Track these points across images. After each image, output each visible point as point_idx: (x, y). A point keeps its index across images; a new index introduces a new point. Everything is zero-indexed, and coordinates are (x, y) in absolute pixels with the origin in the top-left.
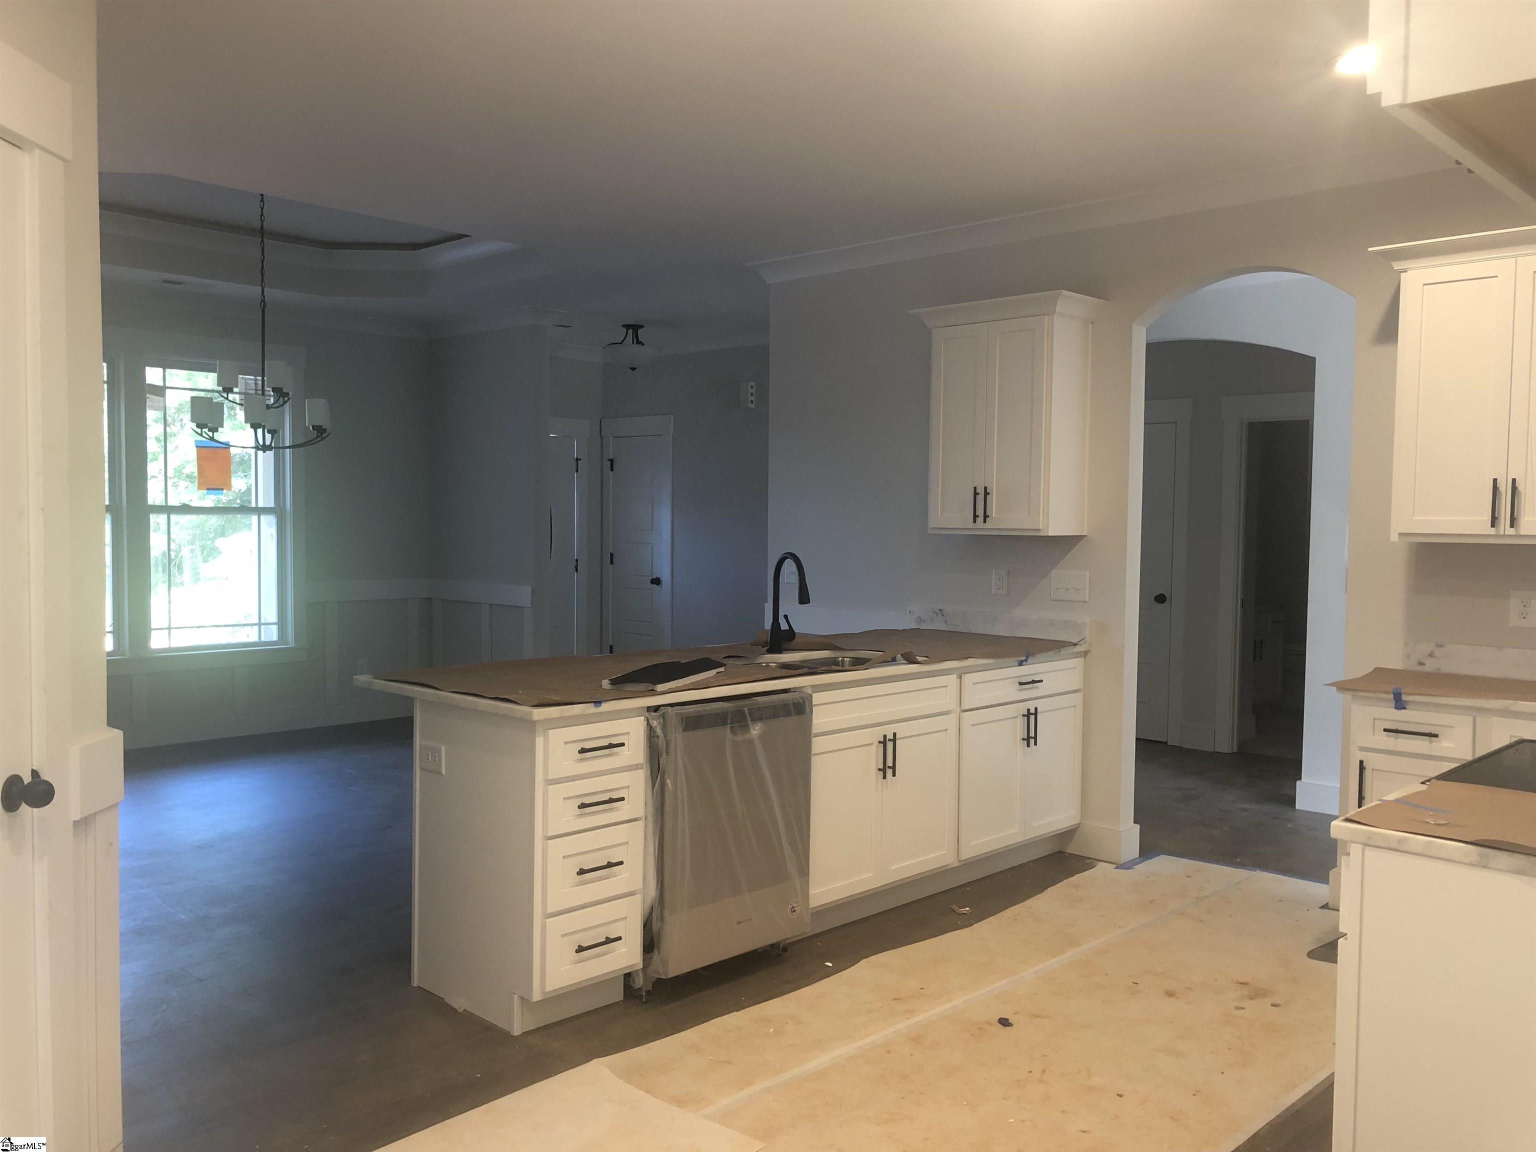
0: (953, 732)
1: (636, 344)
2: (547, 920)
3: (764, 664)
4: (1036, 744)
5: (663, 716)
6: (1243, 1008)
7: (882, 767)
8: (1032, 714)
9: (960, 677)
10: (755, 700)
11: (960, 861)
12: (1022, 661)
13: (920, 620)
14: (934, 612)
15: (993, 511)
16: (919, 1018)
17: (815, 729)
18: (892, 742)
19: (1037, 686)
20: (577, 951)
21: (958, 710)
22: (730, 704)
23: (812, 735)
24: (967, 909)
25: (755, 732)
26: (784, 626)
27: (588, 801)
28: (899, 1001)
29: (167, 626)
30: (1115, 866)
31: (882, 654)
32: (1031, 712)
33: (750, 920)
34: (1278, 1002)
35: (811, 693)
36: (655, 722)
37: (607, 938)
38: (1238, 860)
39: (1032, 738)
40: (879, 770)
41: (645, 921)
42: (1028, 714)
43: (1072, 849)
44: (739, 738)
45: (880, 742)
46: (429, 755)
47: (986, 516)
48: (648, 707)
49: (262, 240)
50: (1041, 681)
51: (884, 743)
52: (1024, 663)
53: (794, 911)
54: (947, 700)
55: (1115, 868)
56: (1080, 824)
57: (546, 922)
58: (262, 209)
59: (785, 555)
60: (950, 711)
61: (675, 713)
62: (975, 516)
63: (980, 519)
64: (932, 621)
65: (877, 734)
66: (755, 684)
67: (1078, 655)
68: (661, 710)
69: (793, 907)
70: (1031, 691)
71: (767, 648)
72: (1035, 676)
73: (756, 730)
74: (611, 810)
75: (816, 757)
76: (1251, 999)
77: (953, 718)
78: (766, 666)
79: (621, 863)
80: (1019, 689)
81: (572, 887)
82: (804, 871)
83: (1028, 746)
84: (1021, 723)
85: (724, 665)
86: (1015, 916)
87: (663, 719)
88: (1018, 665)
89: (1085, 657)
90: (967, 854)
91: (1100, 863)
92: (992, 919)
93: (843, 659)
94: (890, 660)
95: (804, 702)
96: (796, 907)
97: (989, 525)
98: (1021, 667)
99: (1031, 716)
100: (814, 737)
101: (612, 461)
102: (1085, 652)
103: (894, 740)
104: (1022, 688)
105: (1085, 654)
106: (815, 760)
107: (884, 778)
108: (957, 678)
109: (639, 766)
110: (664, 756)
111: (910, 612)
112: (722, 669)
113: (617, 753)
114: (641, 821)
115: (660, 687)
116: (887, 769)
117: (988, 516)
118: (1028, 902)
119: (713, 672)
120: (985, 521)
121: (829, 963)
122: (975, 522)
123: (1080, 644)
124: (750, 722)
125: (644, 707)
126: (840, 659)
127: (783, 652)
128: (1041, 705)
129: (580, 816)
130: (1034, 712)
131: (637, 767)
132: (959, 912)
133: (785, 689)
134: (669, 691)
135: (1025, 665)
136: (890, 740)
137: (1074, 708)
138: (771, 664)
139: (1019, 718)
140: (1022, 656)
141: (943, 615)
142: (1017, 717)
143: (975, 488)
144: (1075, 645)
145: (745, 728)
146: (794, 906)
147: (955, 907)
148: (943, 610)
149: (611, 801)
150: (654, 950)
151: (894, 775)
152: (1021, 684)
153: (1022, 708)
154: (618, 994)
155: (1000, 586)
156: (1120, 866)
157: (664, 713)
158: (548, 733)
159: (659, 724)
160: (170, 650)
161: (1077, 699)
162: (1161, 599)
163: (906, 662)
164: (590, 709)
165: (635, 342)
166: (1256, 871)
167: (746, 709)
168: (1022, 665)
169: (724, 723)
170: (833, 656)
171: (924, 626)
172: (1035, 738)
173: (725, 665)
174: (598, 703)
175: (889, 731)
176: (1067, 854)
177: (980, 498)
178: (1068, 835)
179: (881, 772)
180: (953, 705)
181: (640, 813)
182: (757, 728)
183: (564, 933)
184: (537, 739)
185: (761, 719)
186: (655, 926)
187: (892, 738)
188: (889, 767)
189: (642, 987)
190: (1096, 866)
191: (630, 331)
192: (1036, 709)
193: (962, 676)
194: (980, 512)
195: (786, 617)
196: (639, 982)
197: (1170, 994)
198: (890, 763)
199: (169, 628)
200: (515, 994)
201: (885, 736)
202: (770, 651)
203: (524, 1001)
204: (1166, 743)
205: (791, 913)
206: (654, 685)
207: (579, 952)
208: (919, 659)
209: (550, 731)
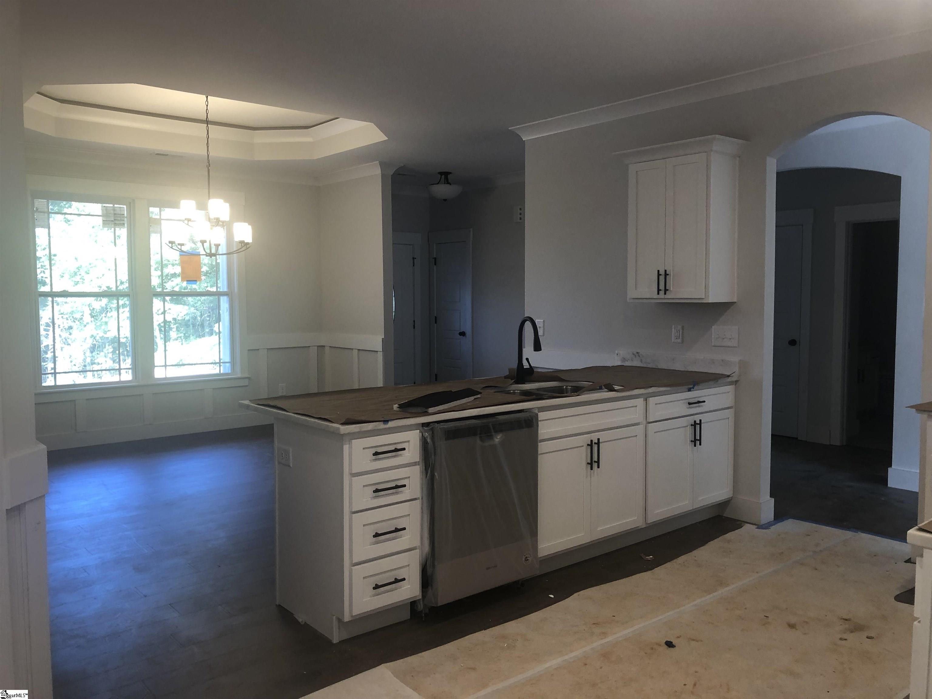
0: (641, 437)
1: (447, 184)
2: (353, 568)
3: (512, 391)
4: (700, 444)
5: (432, 429)
6: (846, 640)
7: (590, 462)
8: (698, 424)
9: (646, 400)
10: (497, 418)
11: (646, 524)
12: (691, 388)
13: (624, 360)
14: (634, 354)
15: (670, 286)
16: (609, 639)
17: (540, 437)
18: (597, 445)
19: (702, 405)
20: (374, 588)
21: (645, 422)
22: (479, 421)
23: (539, 441)
24: (651, 557)
25: (497, 440)
26: (526, 365)
27: (380, 487)
28: (597, 625)
29: (164, 364)
30: (757, 527)
31: (592, 384)
32: (697, 422)
33: (496, 566)
34: (872, 635)
35: (537, 413)
36: (426, 433)
37: (396, 579)
38: (845, 524)
39: (698, 440)
40: (588, 463)
41: (423, 567)
42: (694, 424)
43: (727, 514)
44: (487, 444)
45: (588, 445)
46: (282, 454)
47: (666, 290)
48: (423, 424)
49: (207, 126)
50: (704, 402)
51: (591, 445)
52: (692, 389)
53: (527, 560)
54: (637, 416)
55: (757, 528)
56: (732, 497)
57: (352, 569)
58: (207, 106)
59: (525, 318)
60: (639, 423)
61: (440, 428)
62: (659, 290)
63: (662, 293)
64: (632, 360)
65: (586, 439)
66: (500, 406)
67: (731, 383)
68: (431, 426)
69: (526, 558)
70: (697, 408)
71: (514, 380)
72: (700, 398)
73: (498, 438)
74: (397, 493)
75: (541, 455)
76: (852, 632)
77: (641, 427)
78: (513, 392)
79: (404, 529)
80: (688, 407)
81: (370, 545)
82: (534, 533)
83: (695, 446)
84: (689, 431)
85: (480, 393)
86: (684, 563)
87: (432, 432)
88: (687, 391)
89: (736, 385)
90: (651, 519)
91: (746, 524)
92: (668, 565)
93: (567, 387)
94: (598, 388)
95: (533, 419)
96: (528, 557)
97: (668, 296)
98: (690, 392)
99: (696, 425)
100: (540, 442)
101: (435, 258)
102: (736, 381)
103: (598, 443)
104: (690, 407)
105: (736, 382)
106: (540, 457)
107: (592, 469)
108: (644, 401)
109: (417, 463)
110: (433, 457)
111: (617, 354)
112: (479, 396)
113: (401, 455)
114: (418, 501)
115: (431, 410)
116: (593, 463)
117: (668, 290)
118: (695, 553)
119: (472, 398)
120: (665, 294)
121: (551, 595)
122: (658, 294)
123: (732, 376)
124: (493, 434)
125: (421, 423)
126: (565, 387)
127: (525, 383)
128: (704, 418)
129: (375, 498)
130: (699, 423)
131: (415, 464)
132: (645, 559)
133: (521, 410)
134: (438, 412)
135: (692, 391)
136: (595, 443)
137: (728, 419)
138: (516, 391)
139: (688, 427)
140: (691, 385)
141: (639, 356)
142: (687, 426)
143: (658, 271)
144: (729, 376)
145: (491, 437)
146: (527, 556)
147: (642, 555)
148: (639, 353)
149: (397, 487)
150: (429, 587)
151: (598, 467)
152: (690, 404)
153: (691, 420)
154: (406, 615)
155: (678, 336)
156: (760, 527)
157: (433, 428)
158: (352, 441)
159: (429, 435)
160: (166, 379)
161: (729, 413)
162: (793, 343)
163: (607, 390)
164: (381, 426)
165: (446, 183)
166: (857, 532)
167: (490, 424)
168: (691, 391)
169: (475, 434)
170: (560, 385)
171: (627, 364)
172: (700, 440)
173: (482, 393)
174: (386, 422)
175: (594, 437)
176: (723, 517)
177: (662, 278)
178: (724, 505)
179: (589, 465)
180: (641, 419)
181: (418, 494)
182: (499, 437)
183: (365, 576)
184: (344, 446)
185: (501, 431)
186: (429, 571)
187: (597, 442)
188: (595, 462)
189: (422, 611)
190: (743, 526)
191: (443, 176)
192: (700, 420)
193: (648, 399)
194: (662, 287)
195: (527, 359)
196: (420, 607)
197: (792, 626)
198: (595, 459)
199: (166, 366)
200: (334, 615)
201: (592, 441)
202: (517, 382)
203: (340, 620)
204: (797, 438)
205: (525, 561)
206: (426, 408)
207: (375, 589)
208: (616, 387)
209: (353, 441)
